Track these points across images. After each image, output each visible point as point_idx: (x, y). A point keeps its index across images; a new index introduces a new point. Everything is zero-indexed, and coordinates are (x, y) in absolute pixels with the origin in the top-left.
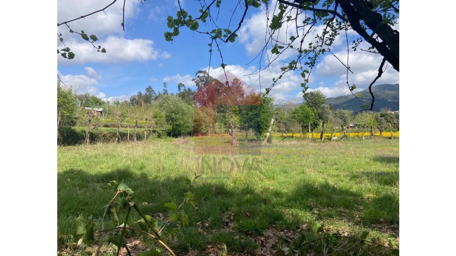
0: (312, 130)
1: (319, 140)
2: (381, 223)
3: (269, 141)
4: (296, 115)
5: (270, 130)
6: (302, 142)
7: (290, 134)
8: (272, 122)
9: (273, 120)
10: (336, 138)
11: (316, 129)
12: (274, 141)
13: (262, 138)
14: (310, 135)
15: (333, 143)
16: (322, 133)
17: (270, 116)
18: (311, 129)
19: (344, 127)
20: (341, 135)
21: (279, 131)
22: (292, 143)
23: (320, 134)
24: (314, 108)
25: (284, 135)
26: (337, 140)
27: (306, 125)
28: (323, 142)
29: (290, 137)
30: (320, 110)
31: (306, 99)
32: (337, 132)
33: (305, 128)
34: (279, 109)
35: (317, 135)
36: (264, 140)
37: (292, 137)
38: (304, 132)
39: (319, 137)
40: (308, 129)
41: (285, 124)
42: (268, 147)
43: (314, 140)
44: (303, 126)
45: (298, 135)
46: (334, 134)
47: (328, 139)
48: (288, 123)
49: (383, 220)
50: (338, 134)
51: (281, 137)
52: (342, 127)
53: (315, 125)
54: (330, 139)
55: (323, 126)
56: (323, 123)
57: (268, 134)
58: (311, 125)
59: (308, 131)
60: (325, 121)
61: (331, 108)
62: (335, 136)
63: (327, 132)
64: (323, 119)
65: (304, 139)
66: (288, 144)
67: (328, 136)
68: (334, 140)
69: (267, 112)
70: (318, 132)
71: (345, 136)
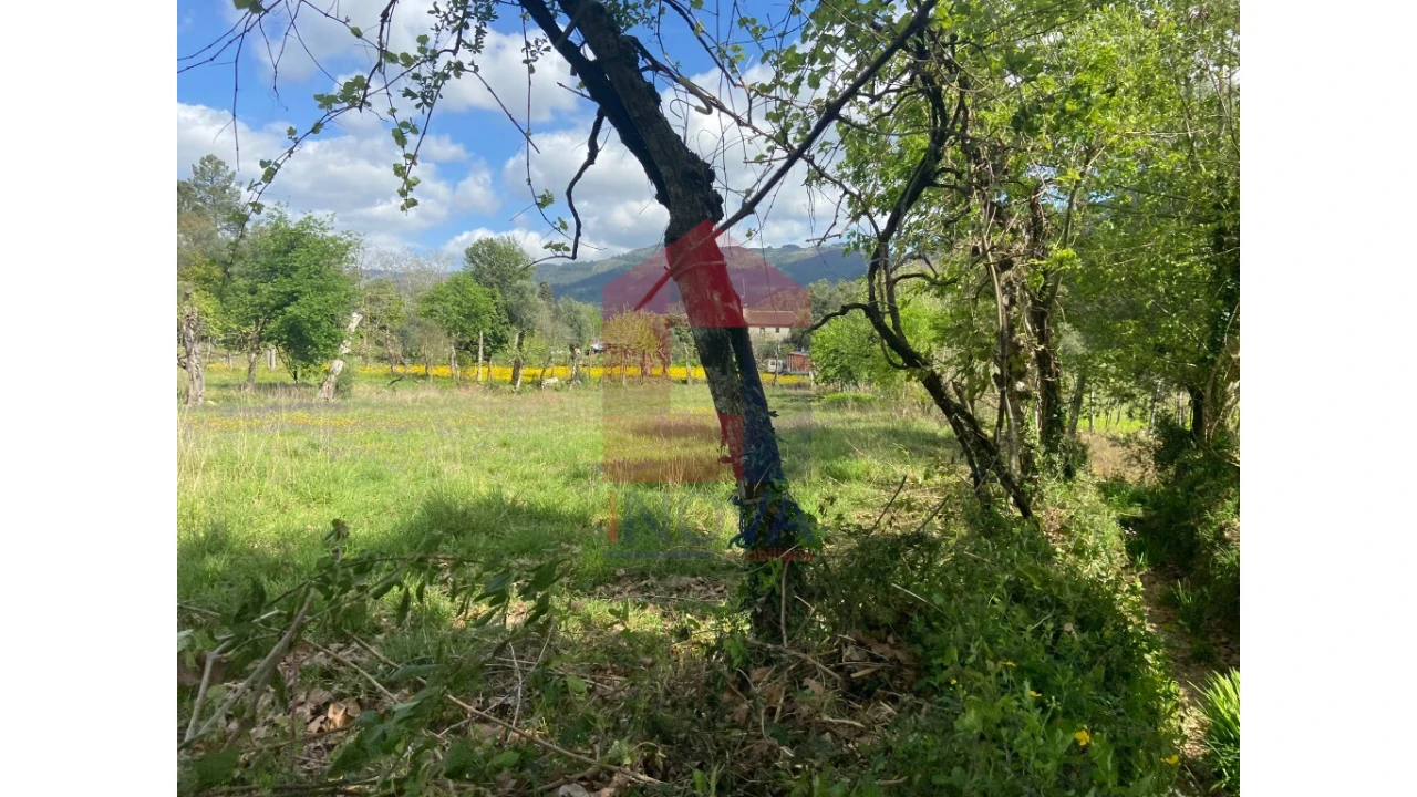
0: (487, 357)
1: (508, 387)
2: (618, 580)
3: (342, 387)
4: (437, 306)
5: (345, 349)
6: (456, 391)
7: (421, 369)
8: (353, 326)
9: (356, 318)
10: (556, 380)
11: (499, 355)
12: (360, 389)
13: (313, 380)
14: (480, 372)
15: (546, 393)
16: (517, 366)
17: (347, 305)
18: (485, 354)
19: (578, 351)
20: (570, 372)
21: (381, 359)
22: (422, 394)
23: (510, 370)
24: (496, 288)
25: (399, 369)
26: (559, 386)
27: (468, 340)
28: (519, 393)
29: (416, 376)
30: (512, 299)
31: (473, 262)
32: (557, 364)
33: (466, 348)
34: (381, 285)
35: (501, 372)
36: (321, 385)
37: (425, 377)
38: (462, 363)
39: (509, 378)
40: (476, 353)
41: (403, 334)
42: (337, 407)
43: (492, 386)
44: (460, 344)
45: (444, 371)
46: (548, 371)
47: (532, 383)
48: (416, 334)
49: (624, 572)
50: (561, 371)
51: (387, 375)
52: (572, 349)
53: (498, 341)
54: (538, 384)
55: (520, 344)
56: (521, 336)
57: (338, 365)
58: (485, 340)
59: (477, 361)
60: (527, 331)
61: (542, 295)
62: (552, 376)
63: (530, 365)
64: (521, 325)
65: (463, 383)
66: (409, 398)
67: (534, 376)
68: (548, 386)
69: (335, 289)
70: (506, 364)
71: (579, 377)
